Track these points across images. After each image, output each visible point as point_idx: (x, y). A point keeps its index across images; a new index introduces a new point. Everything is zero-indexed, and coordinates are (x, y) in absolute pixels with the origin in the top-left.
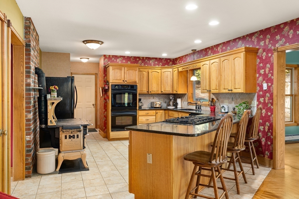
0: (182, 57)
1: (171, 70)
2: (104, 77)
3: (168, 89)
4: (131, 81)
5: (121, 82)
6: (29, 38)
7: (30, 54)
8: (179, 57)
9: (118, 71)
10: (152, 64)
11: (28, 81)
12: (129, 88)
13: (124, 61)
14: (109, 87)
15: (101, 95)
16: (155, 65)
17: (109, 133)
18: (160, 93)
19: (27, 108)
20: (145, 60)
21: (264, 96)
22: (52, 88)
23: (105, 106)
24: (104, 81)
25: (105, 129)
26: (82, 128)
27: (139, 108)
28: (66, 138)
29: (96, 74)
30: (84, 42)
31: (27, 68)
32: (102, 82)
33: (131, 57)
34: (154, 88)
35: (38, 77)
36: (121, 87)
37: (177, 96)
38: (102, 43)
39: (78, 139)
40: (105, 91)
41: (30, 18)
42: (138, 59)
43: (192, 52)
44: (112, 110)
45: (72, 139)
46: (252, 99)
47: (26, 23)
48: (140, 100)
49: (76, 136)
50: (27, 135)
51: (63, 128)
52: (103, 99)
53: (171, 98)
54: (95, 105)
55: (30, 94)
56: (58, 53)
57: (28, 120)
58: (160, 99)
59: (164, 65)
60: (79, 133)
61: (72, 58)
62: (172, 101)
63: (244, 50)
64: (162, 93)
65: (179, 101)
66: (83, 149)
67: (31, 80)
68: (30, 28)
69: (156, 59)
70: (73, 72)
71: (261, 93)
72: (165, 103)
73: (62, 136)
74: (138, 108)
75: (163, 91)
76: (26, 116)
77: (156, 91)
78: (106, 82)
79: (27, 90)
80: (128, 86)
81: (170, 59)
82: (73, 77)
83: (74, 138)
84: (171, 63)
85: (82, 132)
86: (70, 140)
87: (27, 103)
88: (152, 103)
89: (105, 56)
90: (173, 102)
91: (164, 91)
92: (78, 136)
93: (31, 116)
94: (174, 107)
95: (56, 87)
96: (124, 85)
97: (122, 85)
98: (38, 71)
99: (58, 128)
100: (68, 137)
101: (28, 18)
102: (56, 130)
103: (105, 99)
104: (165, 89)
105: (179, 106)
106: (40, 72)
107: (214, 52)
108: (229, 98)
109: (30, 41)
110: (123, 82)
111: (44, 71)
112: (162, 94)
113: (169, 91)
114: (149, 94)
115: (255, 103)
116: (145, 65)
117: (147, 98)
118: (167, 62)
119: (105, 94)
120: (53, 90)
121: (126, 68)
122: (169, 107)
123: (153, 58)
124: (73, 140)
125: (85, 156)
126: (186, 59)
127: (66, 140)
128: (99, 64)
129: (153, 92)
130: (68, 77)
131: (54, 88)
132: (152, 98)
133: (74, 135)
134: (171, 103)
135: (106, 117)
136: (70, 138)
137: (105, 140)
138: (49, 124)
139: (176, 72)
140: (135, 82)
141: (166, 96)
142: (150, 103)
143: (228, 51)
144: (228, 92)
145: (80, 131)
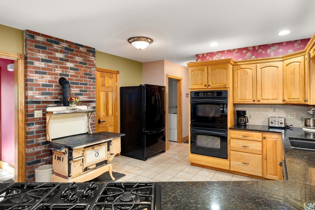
3: (295, 96)
4: (217, 85)
5: (202, 88)
18: (282, 102)
20: (257, 51)
36: (203, 94)
42: (244, 52)
47: (25, 36)
58: (289, 113)
64: (285, 102)
68: (27, 40)
72: (302, 120)
74: (229, 126)
75: (287, 100)
77: (272, 99)
91: (289, 100)
96: (207, 92)
97: (204, 92)
104: (290, 96)
110: (206, 87)
113: (296, 100)
123: (273, 45)
127: (55, 160)
129: (264, 102)
140: (224, 87)
142: (267, 118)
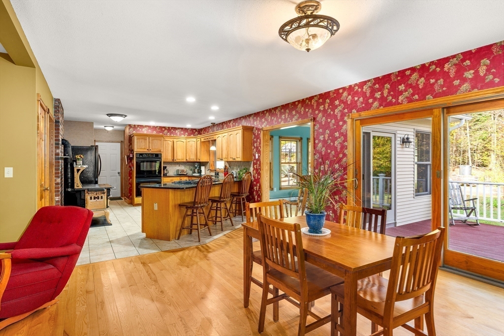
0: (206, 128)
1: (195, 140)
2: (129, 145)
3: (192, 158)
4: (155, 150)
5: (145, 151)
6: (58, 116)
7: (59, 129)
8: (204, 128)
9: (143, 140)
10: (178, 133)
11: (57, 151)
12: (154, 156)
13: (150, 131)
14: (133, 156)
15: (127, 163)
16: (180, 134)
17: (134, 199)
18: (185, 161)
19: (56, 173)
20: (171, 130)
21: (256, 164)
22: (78, 157)
23: (130, 174)
24: (129, 150)
25: (130, 196)
26: (105, 190)
27: (164, 175)
28: (91, 198)
29: (122, 142)
30: (107, 115)
31: (56, 140)
32: (128, 151)
33: (157, 127)
34: (180, 156)
35: (64, 147)
37: (201, 164)
38: (126, 116)
39: (102, 200)
40: (130, 159)
41: (59, 99)
42: (163, 129)
43: (211, 125)
44: (136, 177)
45: (96, 199)
46: (250, 166)
47: (55, 103)
48: (165, 168)
49: (100, 197)
50: (56, 196)
51: (88, 190)
52: (128, 167)
53: (196, 166)
54: (121, 174)
55: (59, 162)
56: (80, 122)
57: (57, 184)
58: (186, 167)
59: (189, 135)
60: (103, 195)
61: (95, 126)
62: (198, 168)
63: (241, 128)
65: (203, 168)
66: (107, 208)
67: (60, 150)
68: (59, 107)
69: (182, 129)
70: (96, 140)
71: (255, 161)
72: (191, 170)
73: (88, 197)
74: (162, 175)
75: (188, 160)
76: (55, 181)
77: (182, 159)
78: (132, 151)
79: (56, 159)
80: (153, 154)
81: (195, 129)
82: (97, 146)
83: (98, 199)
84: (196, 133)
85: (106, 194)
86: (95, 200)
87: (56, 169)
88: (178, 171)
89: (130, 125)
90: (198, 170)
92: (102, 198)
93: (59, 180)
94: (198, 175)
95: (82, 156)
96: (149, 154)
97: (146, 154)
98: (64, 142)
99: (84, 191)
100: (93, 198)
101: (57, 99)
102: (82, 192)
103: (130, 167)
104: (190, 158)
105: (203, 173)
106: (66, 143)
107: (228, 127)
108: (237, 166)
109: (59, 118)
110: (148, 151)
111: (70, 142)
112: (188, 162)
113: (193, 160)
114: (174, 163)
115: (251, 169)
116: (170, 134)
117: (173, 165)
118: (193, 132)
119: (130, 162)
120: (78, 159)
121: (150, 138)
122: (194, 175)
123: (179, 128)
124: (98, 200)
125: (108, 214)
126: (209, 130)
127: (91, 200)
128: (124, 131)
129: (178, 161)
130: (92, 146)
131: (80, 157)
132: (178, 166)
133: (98, 197)
134: (196, 171)
135: (131, 184)
136: (95, 199)
137: (129, 206)
138: (76, 187)
139: (199, 142)
140: (160, 151)
141: (192, 163)
142: (176, 170)
143: (237, 127)
144: (233, 160)
145: (104, 193)
